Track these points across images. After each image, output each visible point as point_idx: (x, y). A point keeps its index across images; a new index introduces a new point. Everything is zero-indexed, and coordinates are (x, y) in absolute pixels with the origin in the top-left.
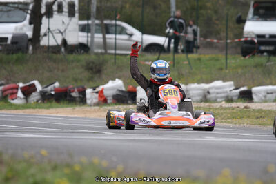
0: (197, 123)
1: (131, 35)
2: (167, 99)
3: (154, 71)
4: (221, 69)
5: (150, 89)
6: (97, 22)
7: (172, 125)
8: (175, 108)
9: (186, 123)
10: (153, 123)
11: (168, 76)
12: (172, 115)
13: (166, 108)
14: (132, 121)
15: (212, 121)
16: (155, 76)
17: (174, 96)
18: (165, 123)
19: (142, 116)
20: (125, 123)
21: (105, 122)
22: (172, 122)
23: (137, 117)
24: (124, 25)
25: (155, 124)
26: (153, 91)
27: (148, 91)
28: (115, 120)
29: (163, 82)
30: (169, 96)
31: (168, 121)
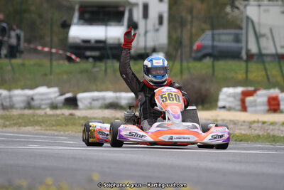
0: (207, 138)
2: (166, 106)
3: (148, 71)
5: (142, 94)
7: (174, 140)
8: (178, 118)
9: (193, 138)
10: (149, 139)
12: (174, 128)
13: (164, 118)
14: (121, 136)
15: (226, 136)
16: (149, 78)
17: (175, 102)
18: (165, 138)
19: (134, 128)
20: (110, 138)
22: (175, 136)
23: (127, 130)
25: (152, 140)
26: (146, 96)
27: (140, 97)
28: (96, 134)
30: (168, 101)
31: (169, 136)
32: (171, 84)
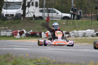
0: (68, 43)
1: (58, 13)
2: (58, 35)
4: (90, 25)
6: (46, 9)
7: (59, 44)
8: (61, 39)
9: (64, 44)
10: (53, 44)
11: (58, 28)
12: (59, 41)
13: (57, 39)
14: (46, 43)
15: (73, 43)
16: (54, 28)
17: (60, 35)
18: (57, 44)
19: (49, 41)
20: (44, 44)
21: (37, 43)
23: (48, 41)
24: (55, 10)
27: (52, 33)
28: (40, 43)
29: (57, 30)
30: (58, 34)
31: (58, 43)
32: (59, 30)
